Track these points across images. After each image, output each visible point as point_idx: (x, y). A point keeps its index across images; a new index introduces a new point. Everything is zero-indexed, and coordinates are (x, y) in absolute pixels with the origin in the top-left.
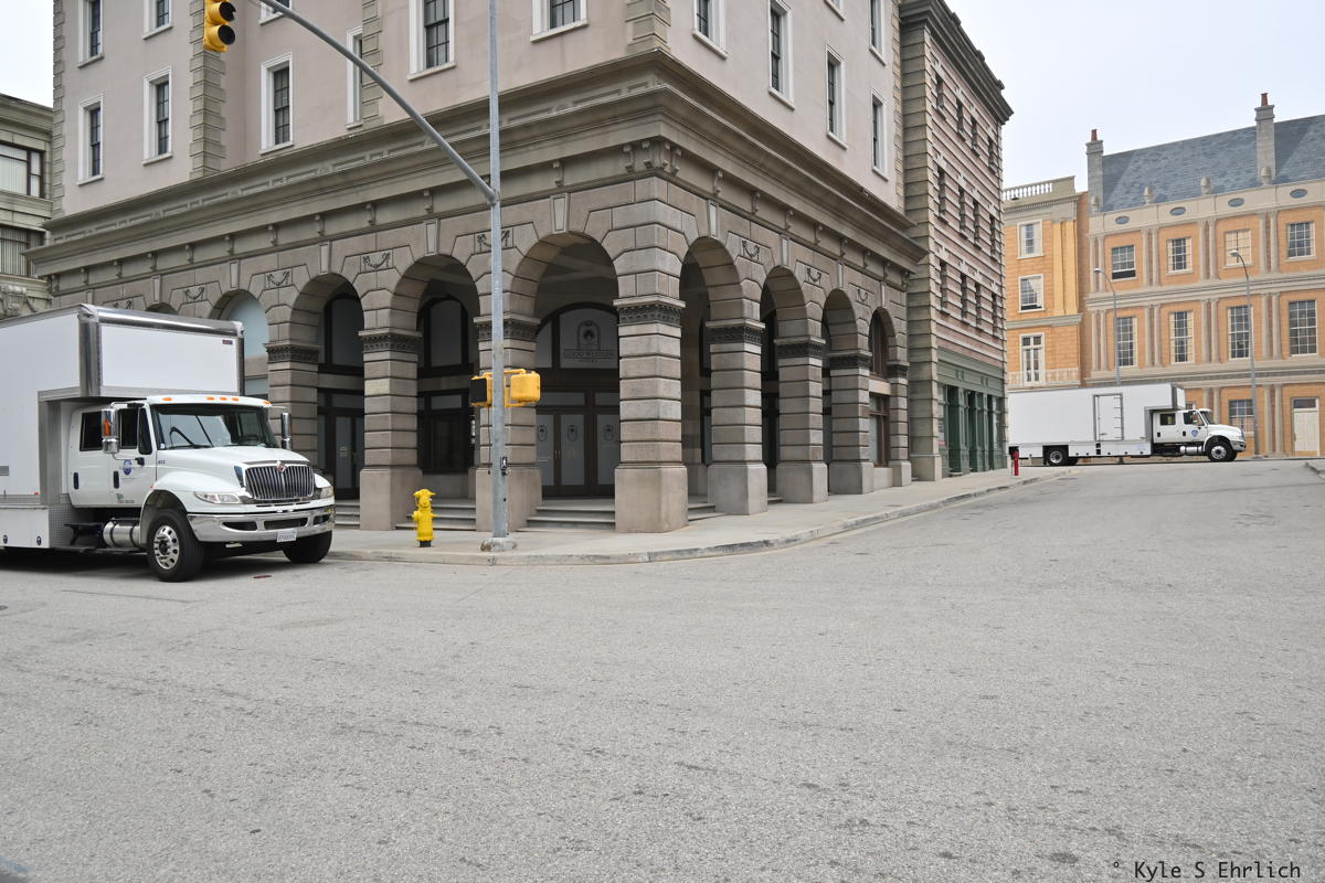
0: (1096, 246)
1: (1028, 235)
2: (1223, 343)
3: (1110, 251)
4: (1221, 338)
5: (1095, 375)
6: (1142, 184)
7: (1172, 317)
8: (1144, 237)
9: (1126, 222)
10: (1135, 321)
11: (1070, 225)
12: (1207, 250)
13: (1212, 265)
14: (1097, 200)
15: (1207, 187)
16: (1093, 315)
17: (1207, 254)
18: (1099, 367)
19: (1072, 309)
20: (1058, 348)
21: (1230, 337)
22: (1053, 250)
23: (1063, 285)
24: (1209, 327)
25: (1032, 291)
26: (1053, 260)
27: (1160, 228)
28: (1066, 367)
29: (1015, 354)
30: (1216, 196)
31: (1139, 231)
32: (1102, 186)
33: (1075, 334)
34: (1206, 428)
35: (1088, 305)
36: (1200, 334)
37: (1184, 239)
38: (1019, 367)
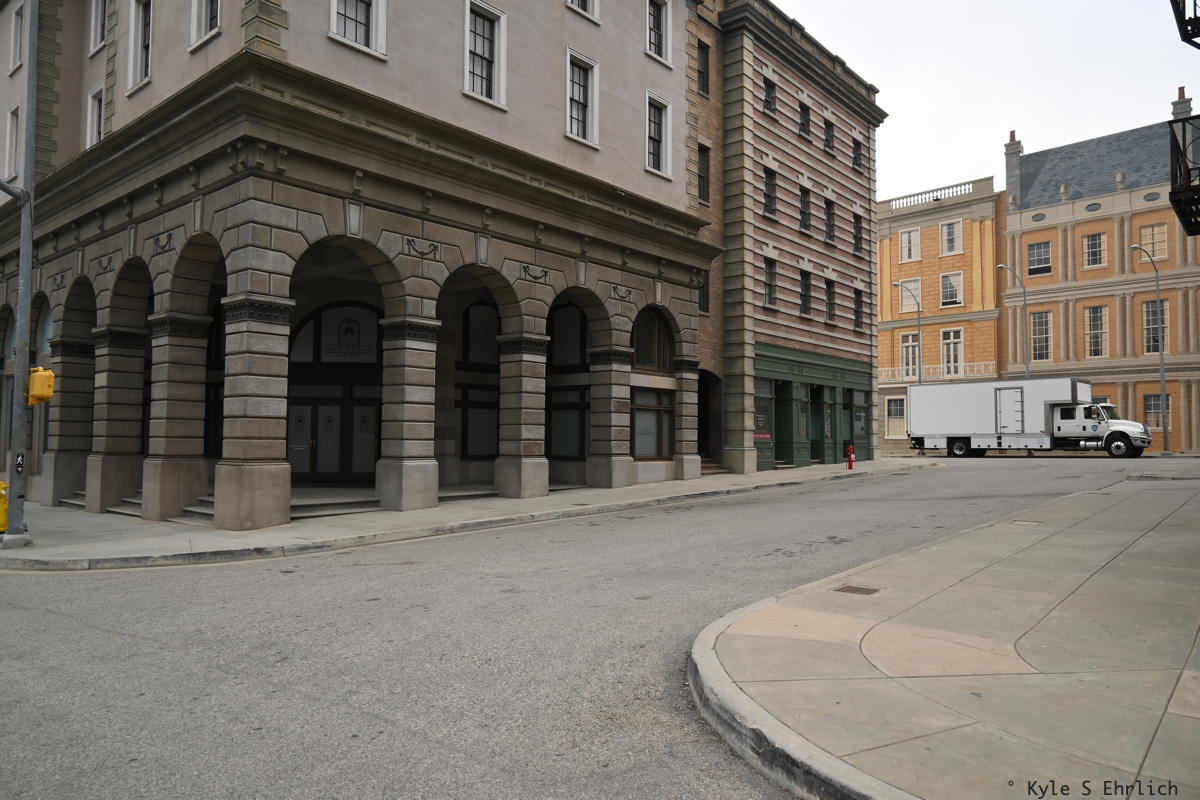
0: (1014, 242)
1: (949, 234)
2: (1138, 337)
3: (1026, 248)
4: (1136, 333)
5: (1012, 368)
6: (1058, 182)
7: (1087, 312)
8: (1060, 233)
9: (1042, 220)
10: (1050, 316)
11: (988, 224)
12: (1123, 244)
13: (1128, 260)
14: (1014, 199)
15: (1122, 182)
16: (1010, 310)
17: (1122, 250)
18: (1015, 361)
19: (990, 305)
20: (975, 342)
21: (1145, 332)
22: (972, 248)
23: (982, 281)
24: (1124, 322)
25: (953, 287)
26: (972, 257)
27: (1075, 224)
28: (983, 360)
29: (936, 347)
30: (1132, 191)
31: (1055, 227)
32: (1019, 185)
33: (993, 328)
34: (1106, 423)
35: (1005, 301)
36: (1115, 328)
37: (1099, 235)
38: (939, 360)
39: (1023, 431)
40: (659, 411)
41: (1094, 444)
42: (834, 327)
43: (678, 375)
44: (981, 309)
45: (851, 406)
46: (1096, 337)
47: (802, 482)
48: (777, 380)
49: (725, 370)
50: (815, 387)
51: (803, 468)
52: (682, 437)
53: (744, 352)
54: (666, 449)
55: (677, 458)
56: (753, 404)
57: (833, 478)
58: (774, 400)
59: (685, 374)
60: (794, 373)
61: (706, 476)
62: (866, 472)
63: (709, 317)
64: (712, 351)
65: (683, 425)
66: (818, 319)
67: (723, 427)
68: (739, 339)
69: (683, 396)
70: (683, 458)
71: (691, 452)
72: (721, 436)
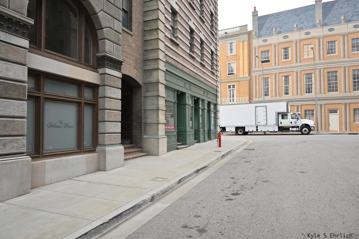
0: (255, 51)
1: (231, 47)
2: (302, 88)
3: (260, 52)
4: (302, 86)
5: (254, 99)
6: (272, 27)
7: (283, 77)
8: (273, 47)
9: (266, 42)
10: (269, 79)
11: (246, 43)
12: (297, 52)
13: (299, 57)
14: (256, 33)
15: (296, 27)
16: (254, 77)
17: (297, 54)
18: (256, 97)
19: (246, 75)
20: (241, 89)
21: (305, 85)
22: (239, 52)
23: (243, 65)
24: (297, 81)
25: (232, 68)
26: (239, 56)
27: (279, 44)
28: (244, 97)
29: (226, 91)
30: (300, 31)
31: (271, 45)
32: (257, 28)
33: (248, 84)
34: (300, 120)
35: (252, 73)
36: (294, 84)
37: (288, 48)
38: (227, 96)
39: (267, 124)
40: (79, 104)
41: (295, 129)
42: (203, 66)
43: (101, 71)
44: (243, 77)
45: (209, 111)
46: (287, 88)
47: (208, 165)
48: (178, 91)
49: (145, 78)
50: (196, 98)
51: (192, 147)
52: (104, 129)
53: (158, 66)
54: (87, 141)
55: (100, 150)
56: (165, 105)
57: (222, 157)
58: (176, 103)
59: (108, 71)
60: (187, 88)
61: (129, 161)
62: (232, 150)
63: (132, 35)
64: (134, 63)
65: (106, 119)
66: (197, 59)
67: (143, 121)
68: (154, 56)
69: (106, 90)
70: (105, 150)
71: (114, 143)
72: (141, 127)
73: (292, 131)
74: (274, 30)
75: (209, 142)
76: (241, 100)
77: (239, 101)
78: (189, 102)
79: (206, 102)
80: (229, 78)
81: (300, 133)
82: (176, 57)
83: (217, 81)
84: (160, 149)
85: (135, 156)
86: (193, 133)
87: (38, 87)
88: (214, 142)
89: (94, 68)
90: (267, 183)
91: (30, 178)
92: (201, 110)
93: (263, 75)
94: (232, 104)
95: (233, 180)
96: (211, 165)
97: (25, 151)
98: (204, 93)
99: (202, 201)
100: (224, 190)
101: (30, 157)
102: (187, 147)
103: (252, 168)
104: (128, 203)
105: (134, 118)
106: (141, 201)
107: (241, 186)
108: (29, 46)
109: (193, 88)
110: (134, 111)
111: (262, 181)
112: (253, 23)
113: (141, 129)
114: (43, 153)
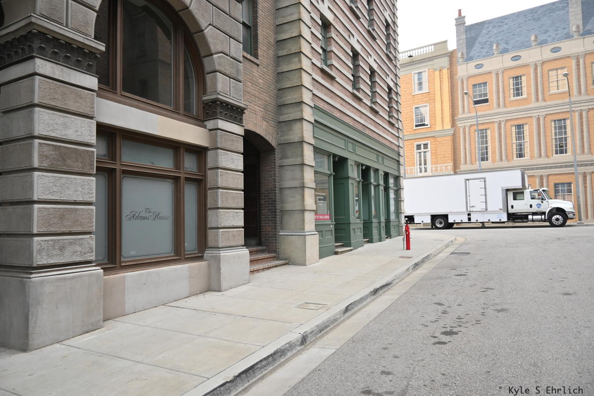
0: (463, 84)
1: (419, 79)
2: (549, 144)
3: (472, 86)
4: (548, 141)
5: (463, 167)
6: (491, 42)
7: (514, 128)
8: (494, 76)
9: (481, 67)
10: (489, 132)
11: (445, 72)
12: (537, 82)
13: (541, 92)
14: (462, 54)
15: (535, 41)
16: (461, 129)
17: (537, 86)
18: (466, 163)
19: (448, 126)
20: (438, 151)
21: (554, 141)
22: (434, 88)
23: (442, 110)
24: (539, 134)
25: (422, 115)
26: (435, 94)
27: (504, 70)
28: (444, 163)
29: (412, 155)
30: (542, 47)
31: (490, 73)
32: (465, 45)
33: (450, 141)
34: (547, 202)
35: (458, 122)
36: (533, 139)
37: (521, 76)
38: (414, 163)
39: (486, 209)
40: (176, 179)
41: (539, 217)
42: (376, 112)
43: (210, 124)
44: (442, 129)
45: (387, 189)
46: (521, 145)
47: (392, 281)
48: (335, 156)
49: (280, 135)
50: (364, 168)
51: (359, 249)
52: (217, 221)
53: (302, 114)
54: (190, 242)
55: (210, 256)
56: (313, 178)
57: (414, 267)
58: (332, 176)
59: (222, 124)
60: (349, 150)
61: (257, 275)
62: (431, 254)
63: (258, 65)
64: (262, 110)
65: (220, 203)
66: (365, 101)
67: (278, 207)
68: (295, 99)
69: (220, 157)
70: (220, 255)
71: (234, 244)
72: (276, 218)
73: (533, 221)
74: (494, 47)
75: (388, 240)
76: (439, 169)
77: (436, 170)
78: (354, 173)
79: (381, 173)
80: (417, 132)
81: (548, 224)
82: (331, 98)
83: (398, 137)
84: (308, 254)
85: (266, 265)
86: (362, 226)
87: (112, 154)
88: (398, 241)
89: (200, 121)
90: (504, 313)
91: (102, 303)
92: (372, 188)
93: (478, 125)
94: (423, 177)
95: (440, 308)
96: (397, 281)
97: (93, 258)
98: (378, 159)
99: (391, 346)
100: (427, 326)
101: (102, 269)
102: (351, 250)
103: (471, 286)
104: (264, 347)
105: (263, 202)
106: (286, 344)
107: (457, 318)
108: (99, 88)
109: (360, 151)
110: (263, 190)
111: (494, 310)
112: (457, 37)
113: (276, 220)
114: (121, 262)
